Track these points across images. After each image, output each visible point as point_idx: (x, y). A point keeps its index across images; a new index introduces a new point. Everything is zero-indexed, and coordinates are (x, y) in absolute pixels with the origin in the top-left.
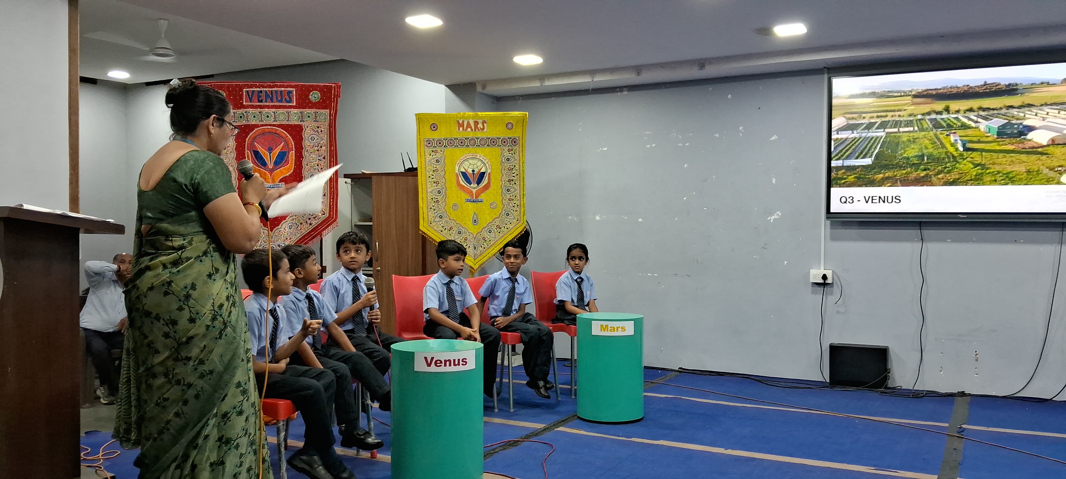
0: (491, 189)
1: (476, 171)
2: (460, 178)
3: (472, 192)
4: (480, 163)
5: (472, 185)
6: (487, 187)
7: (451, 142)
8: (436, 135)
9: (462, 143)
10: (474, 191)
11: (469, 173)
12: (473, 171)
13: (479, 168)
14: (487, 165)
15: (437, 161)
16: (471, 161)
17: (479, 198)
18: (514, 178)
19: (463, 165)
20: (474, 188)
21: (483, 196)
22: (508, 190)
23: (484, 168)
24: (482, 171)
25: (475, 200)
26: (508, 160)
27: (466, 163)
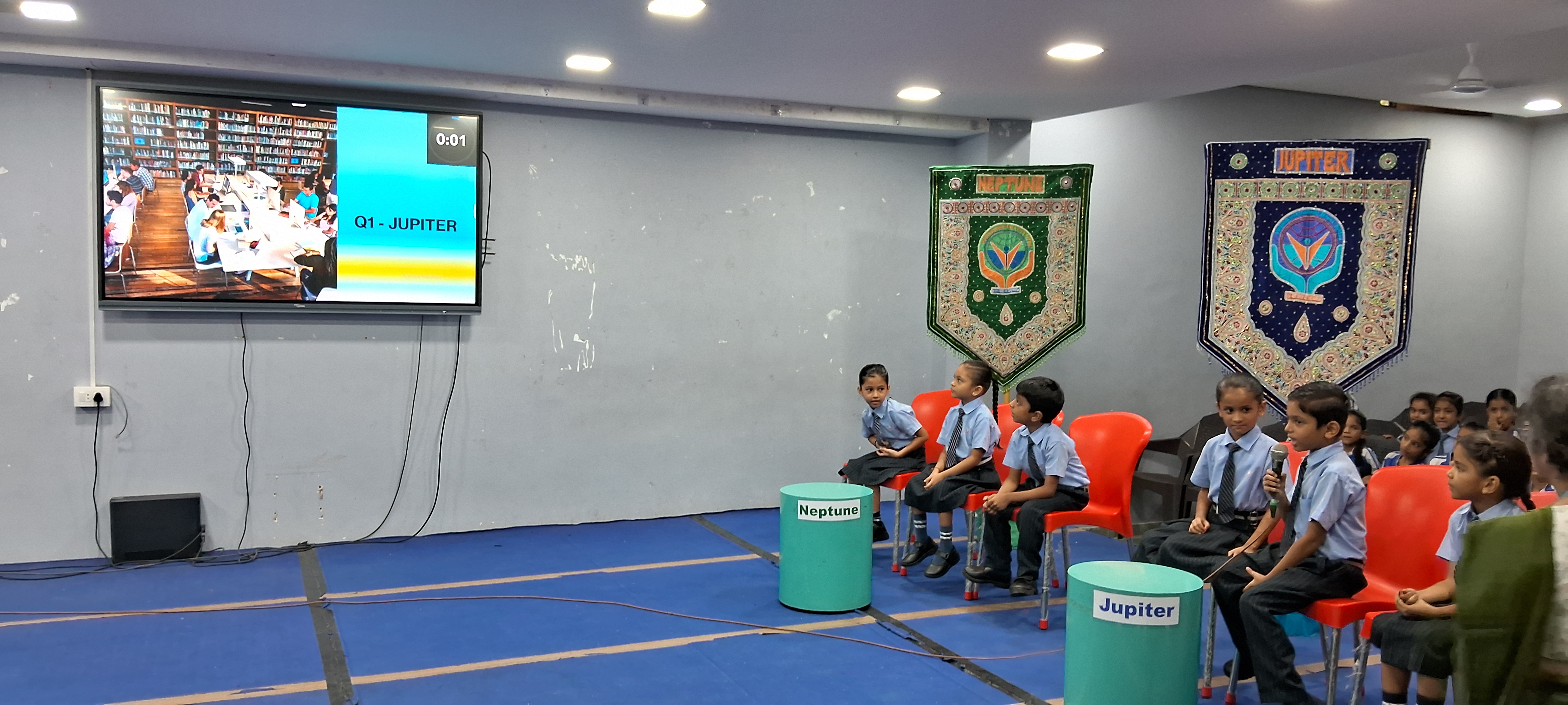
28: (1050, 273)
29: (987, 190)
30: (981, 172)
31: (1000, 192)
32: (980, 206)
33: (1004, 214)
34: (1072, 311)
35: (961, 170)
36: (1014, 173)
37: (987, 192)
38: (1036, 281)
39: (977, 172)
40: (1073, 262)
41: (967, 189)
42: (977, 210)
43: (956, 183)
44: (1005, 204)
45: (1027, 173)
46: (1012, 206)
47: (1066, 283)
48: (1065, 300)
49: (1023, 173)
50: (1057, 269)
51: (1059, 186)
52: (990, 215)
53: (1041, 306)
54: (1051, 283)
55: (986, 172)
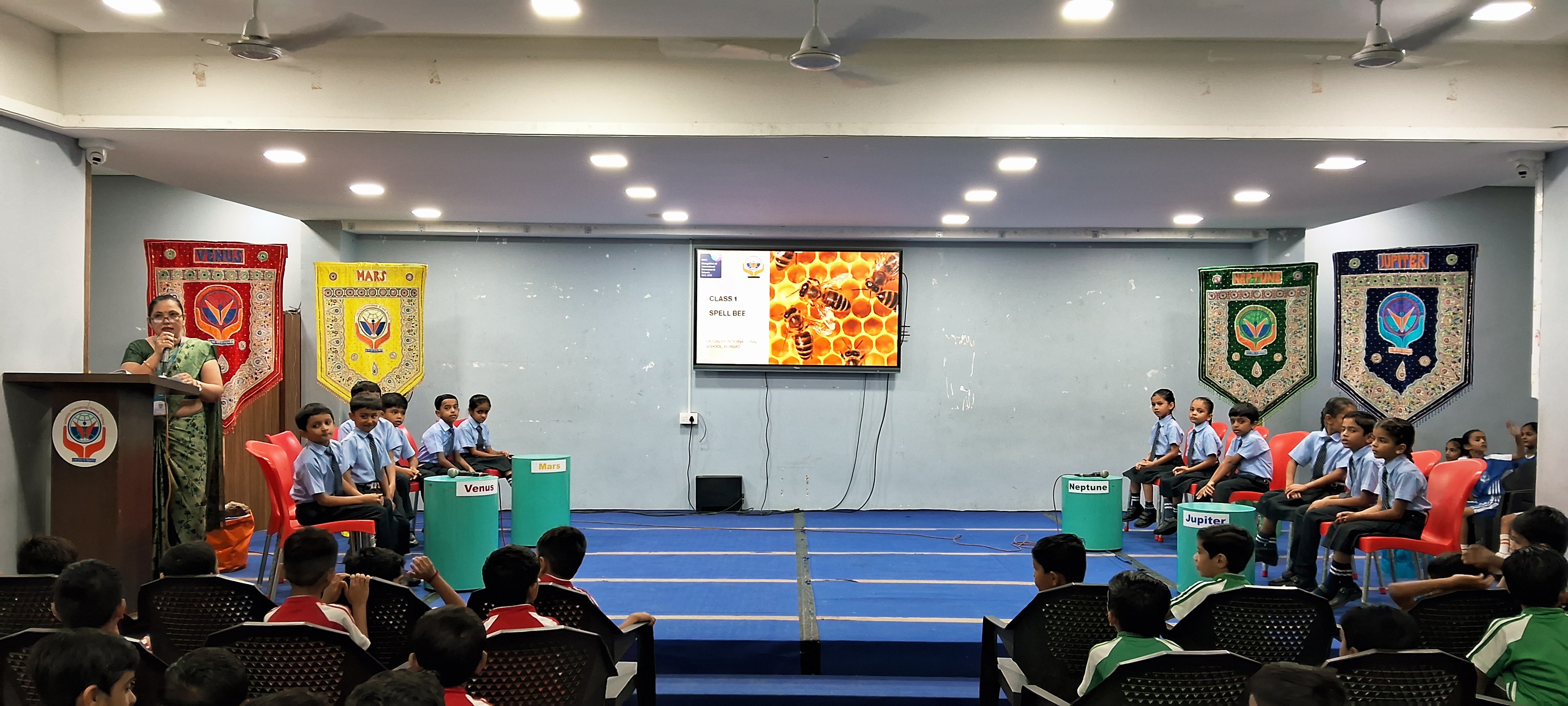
0: (390, 339)
1: (376, 321)
2: (360, 328)
3: (372, 342)
4: (380, 313)
5: (372, 335)
6: (387, 336)
7: (350, 292)
8: (334, 285)
9: (363, 293)
10: (374, 341)
11: (369, 323)
12: (373, 321)
13: (379, 318)
14: (387, 315)
15: (337, 311)
16: (370, 311)
17: (379, 348)
18: (413, 328)
19: (363, 315)
20: (374, 338)
21: (382, 346)
22: (408, 340)
23: (384, 318)
24: (381, 321)
25: (375, 349)
26: (408, 310)
27: (366, 313)
28: (1288, 340)
29: (1240, 283)
30: (1235, 270)
31: (1250, 284)
32: (1236, 294)
33: (1253, 299)
34: (1306, 367)
35: (1221, 270)
36: (1259, 270)
37: (1240, 284)
38: (1279, 345)
39: (1233, 271)
40: (1305, 331)
41: (1226, 281)
42: (1233, 297)
43: (1217, 278)
44: (1253, 292)
45: (1269, 270)
46: (1259, 293)
47: (1301, 347)
48: (1301, 359)
49: (1266, 270)
50: (1294, 337)
51: (1293, 278)
52: (1243, 299)
53: (1282, 363)
54: (1289, 346)
55: (1238, 270)
